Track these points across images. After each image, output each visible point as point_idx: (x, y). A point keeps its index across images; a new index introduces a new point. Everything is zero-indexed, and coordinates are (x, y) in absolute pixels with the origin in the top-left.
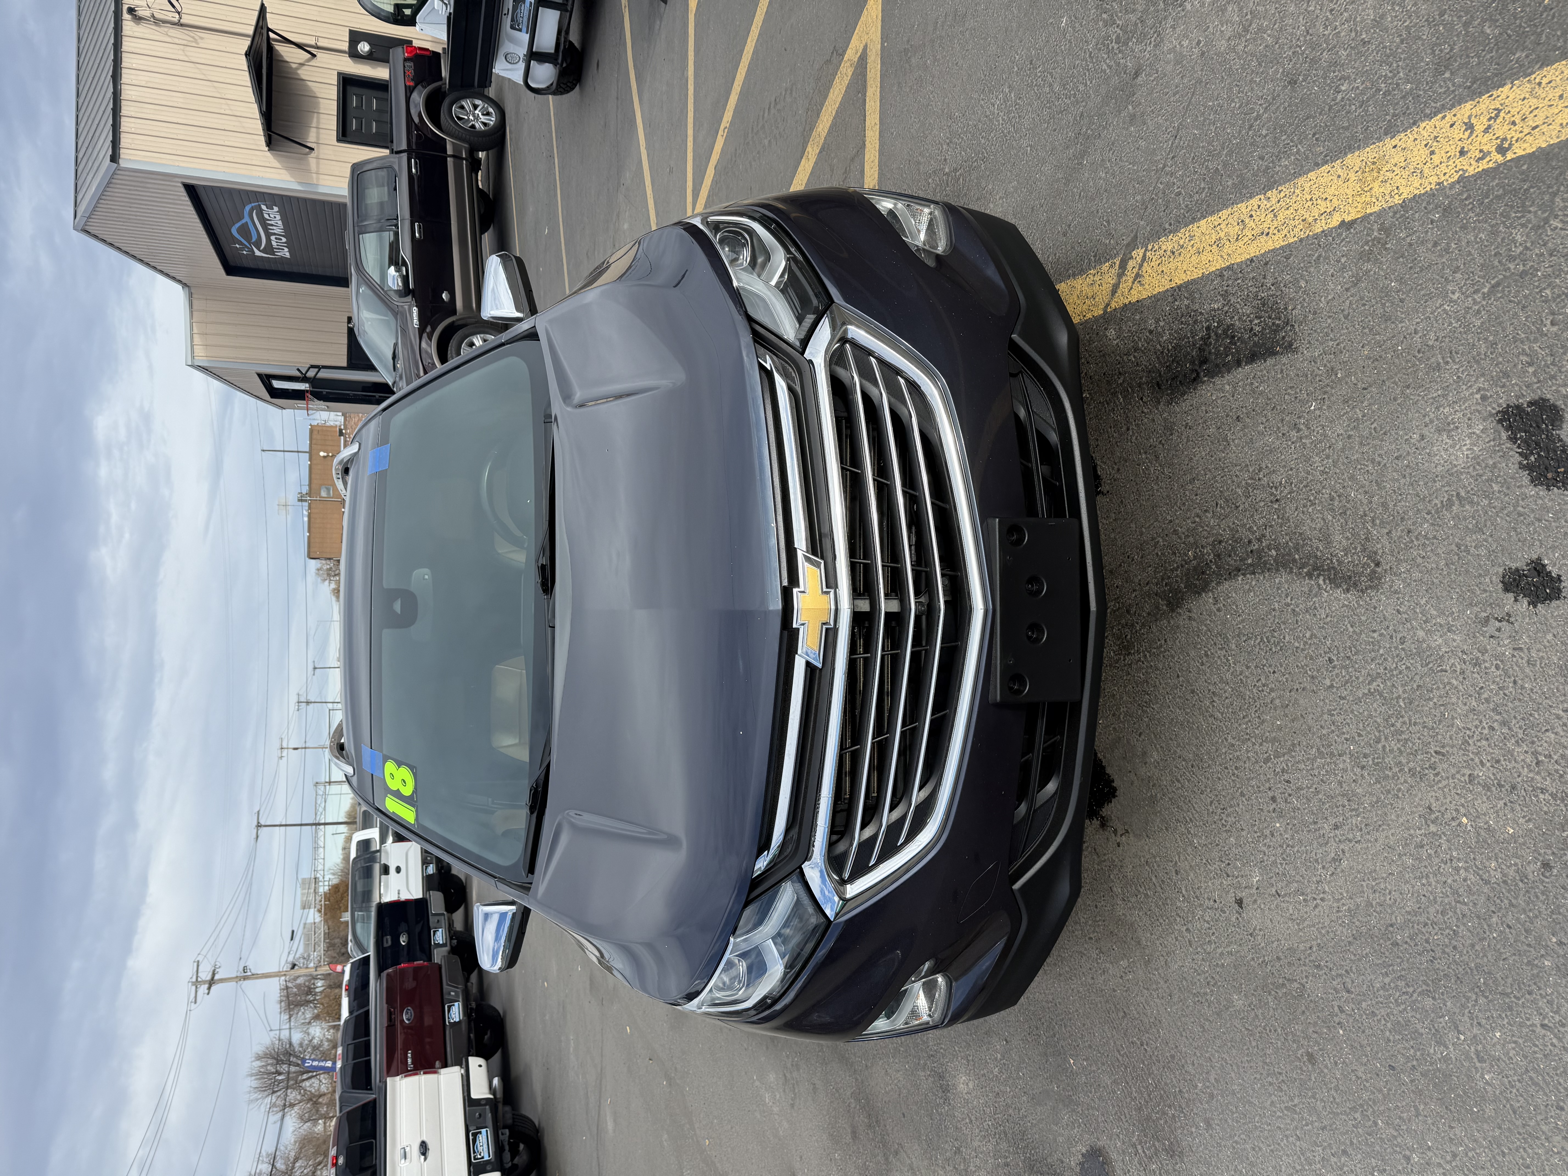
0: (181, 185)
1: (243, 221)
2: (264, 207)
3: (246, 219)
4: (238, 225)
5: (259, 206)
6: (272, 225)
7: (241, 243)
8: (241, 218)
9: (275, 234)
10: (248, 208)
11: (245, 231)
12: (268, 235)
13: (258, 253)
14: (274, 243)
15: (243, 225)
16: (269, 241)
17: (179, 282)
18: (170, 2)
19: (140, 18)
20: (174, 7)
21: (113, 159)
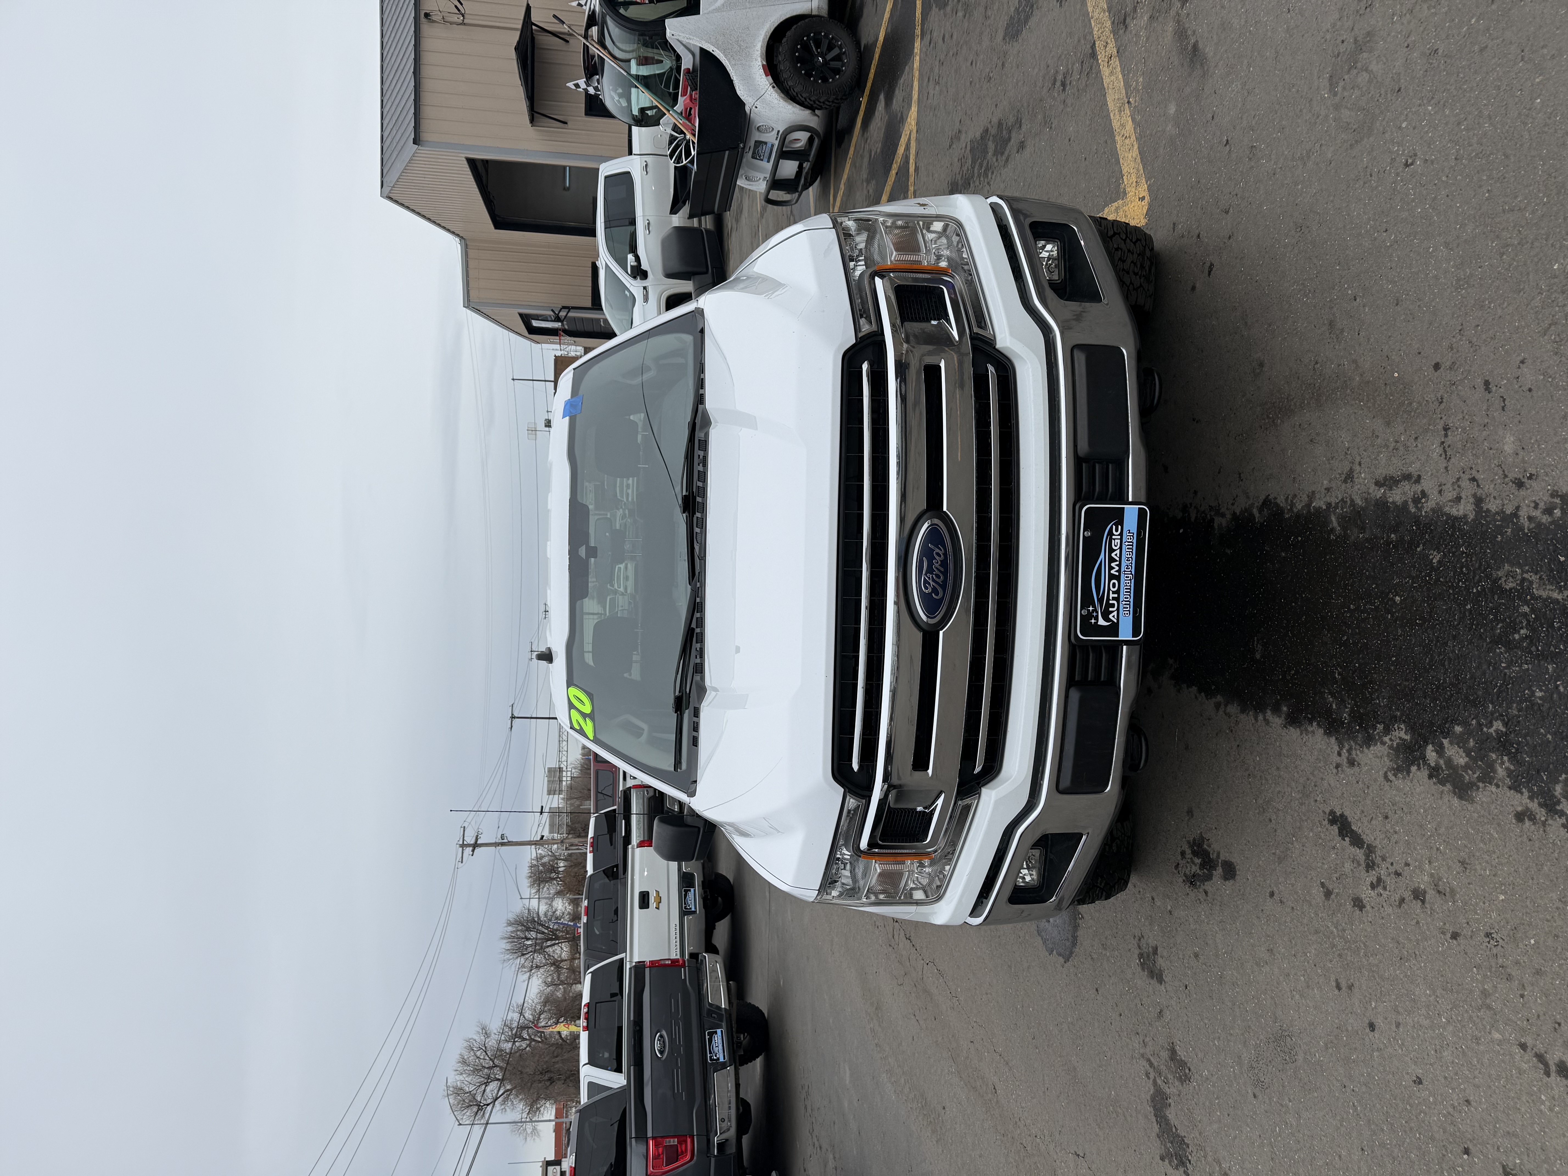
0: (465, 160)
17: (456, 234)
18: (456, 7)
19: (434, 22)
20: (459, 10)
21: (415, 142)
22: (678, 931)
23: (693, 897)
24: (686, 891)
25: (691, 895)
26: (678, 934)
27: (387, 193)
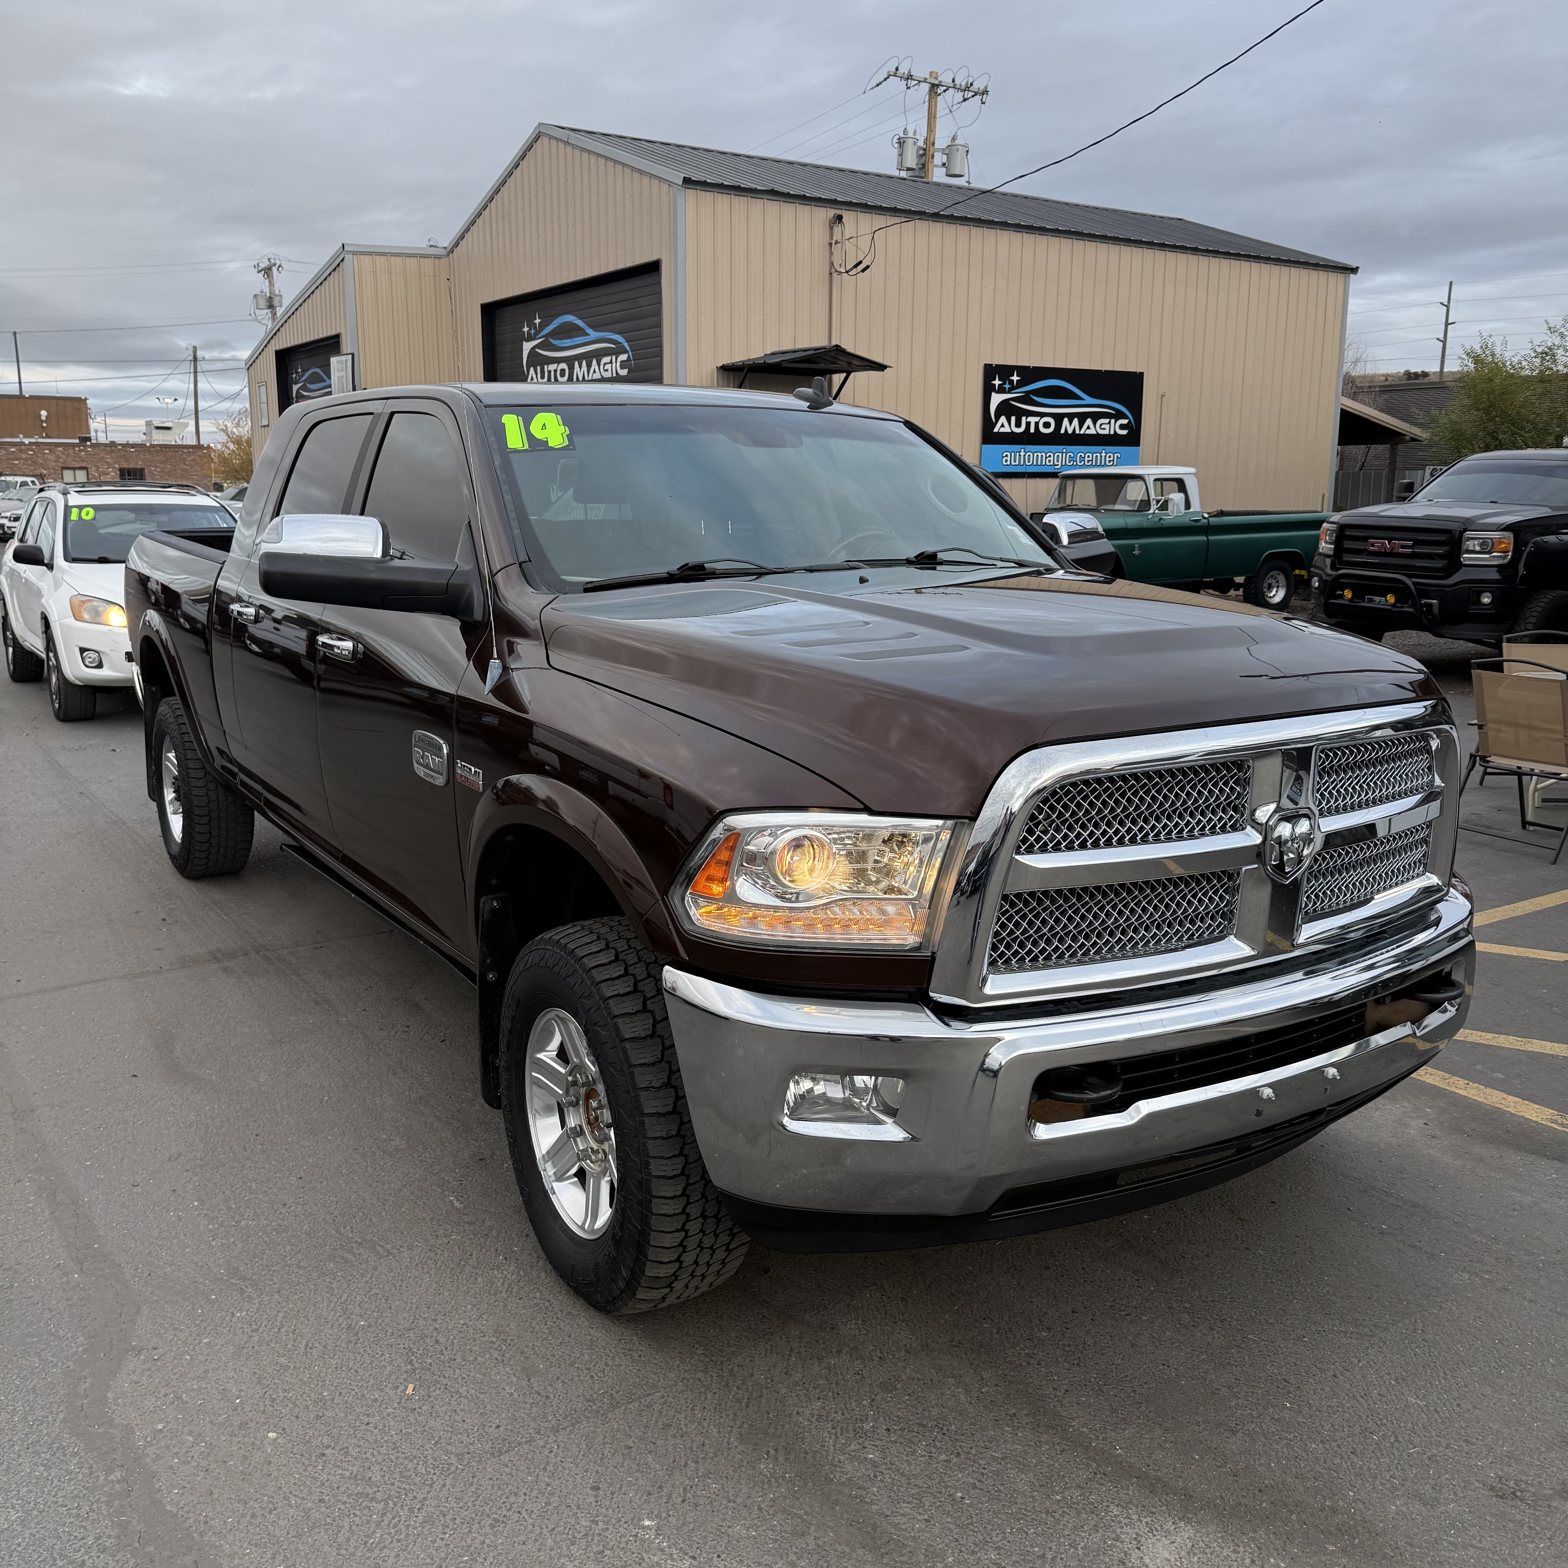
0: (654, 258)
1: (589, 331)
2: (623, 357)
3: (593, 334)
4: (580, 323)
5: (626, 352)
6: (589, 366)
7: (543, 326)
8: (594, 327)
9: (571, 368)
10: (618, 338)
11: (570, 331)
12: (570, 361)
13: (527, 347)
14: (552, 367)
15: (582, 329)
16: (558, 360)
17: (457, 244)
18: (860, 262)
19: (831, 228)
20: (856, 266)
21: (687, 181)
27: (551, 137)
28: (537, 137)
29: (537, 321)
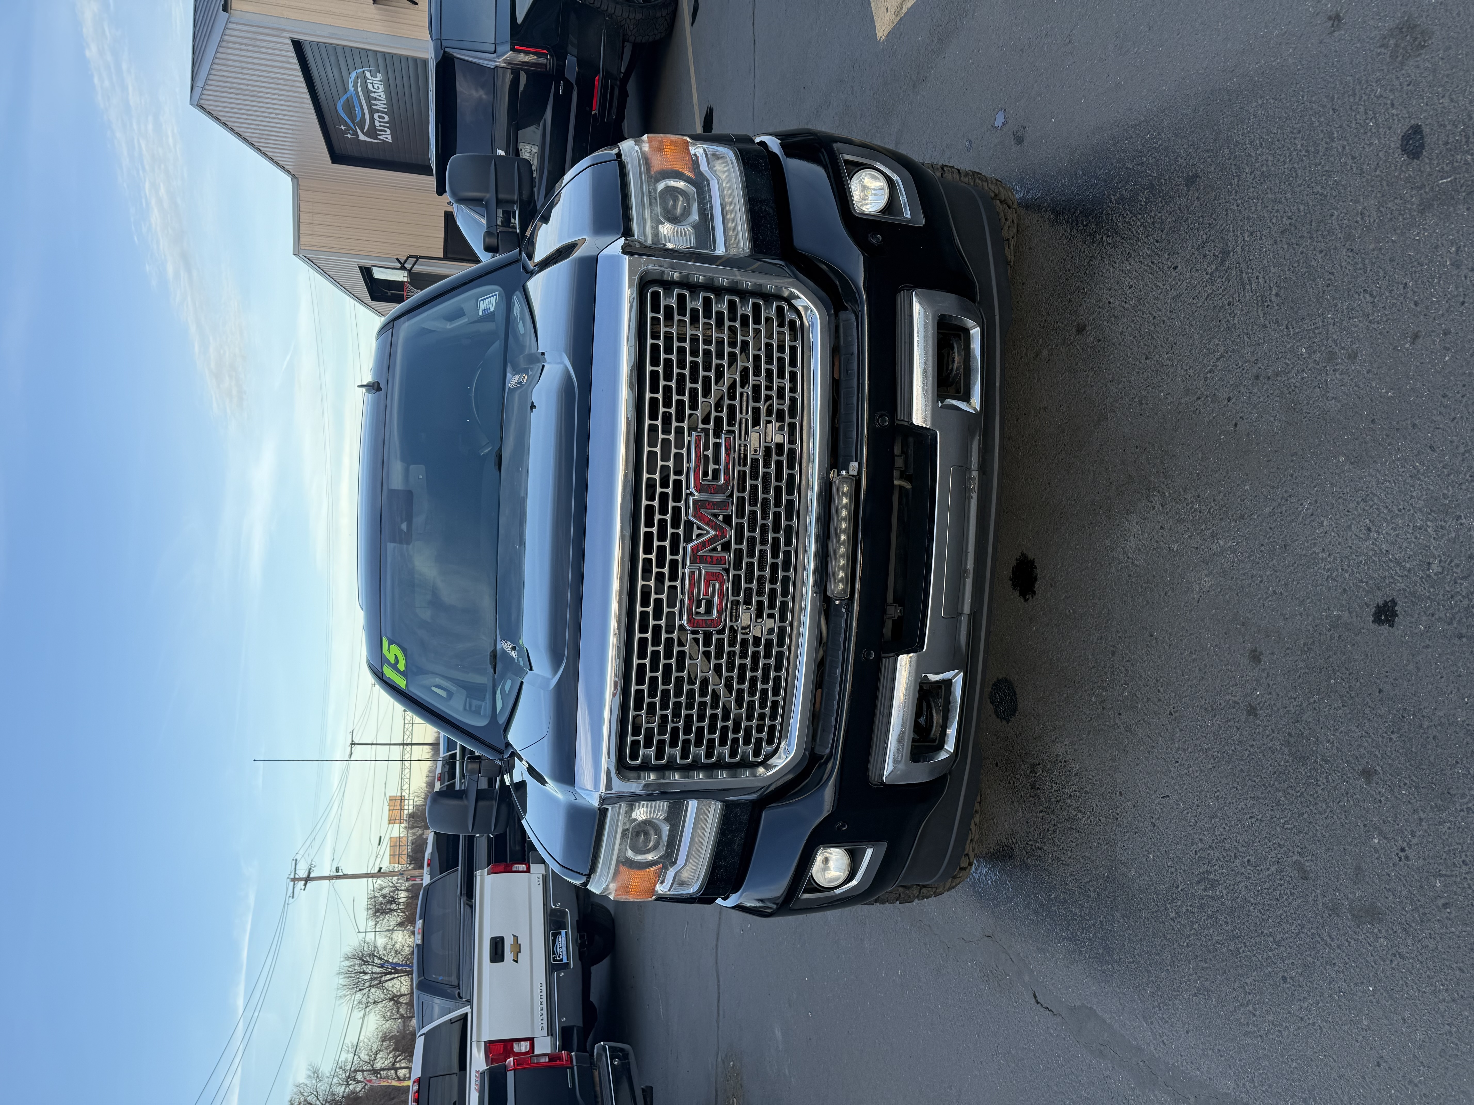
0: (290, 42)
1: (348, 95)
2: (368, 74)
3: (351, 91)
4: (343, 99)
5: (364, 71)
6: (376, 99)
8: (346, 89)
9: (378, 111)
10: (354, 75)
11: (349, 107)
12: (372, 112)
13: (362, 137)
14: (377, 124)
15: (348, 99)
16: (372, 119)
17: (288, 172)
21: (225, 8)
22: (544, 993)
23: (564, 942)
24: (555, 935)
25: (561, 940)
26: (544, 997)
27: (200, 99)
28: (202, 108)
29: (343, 128)
